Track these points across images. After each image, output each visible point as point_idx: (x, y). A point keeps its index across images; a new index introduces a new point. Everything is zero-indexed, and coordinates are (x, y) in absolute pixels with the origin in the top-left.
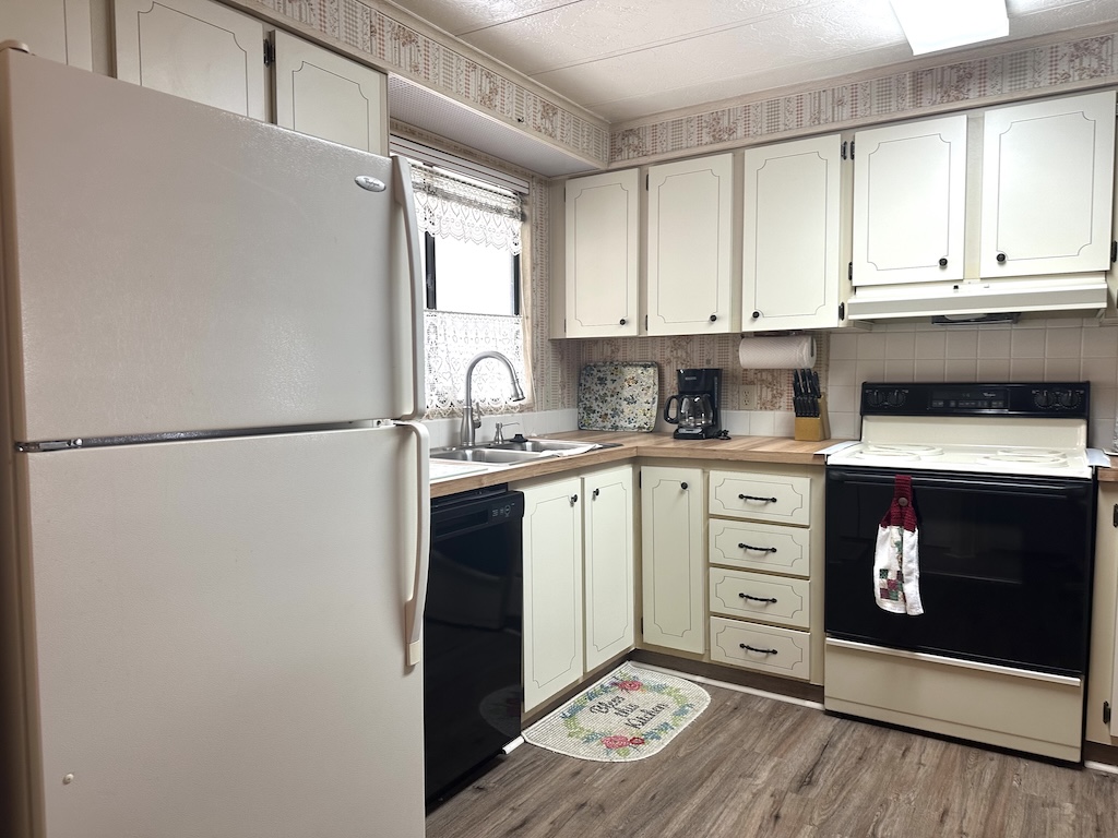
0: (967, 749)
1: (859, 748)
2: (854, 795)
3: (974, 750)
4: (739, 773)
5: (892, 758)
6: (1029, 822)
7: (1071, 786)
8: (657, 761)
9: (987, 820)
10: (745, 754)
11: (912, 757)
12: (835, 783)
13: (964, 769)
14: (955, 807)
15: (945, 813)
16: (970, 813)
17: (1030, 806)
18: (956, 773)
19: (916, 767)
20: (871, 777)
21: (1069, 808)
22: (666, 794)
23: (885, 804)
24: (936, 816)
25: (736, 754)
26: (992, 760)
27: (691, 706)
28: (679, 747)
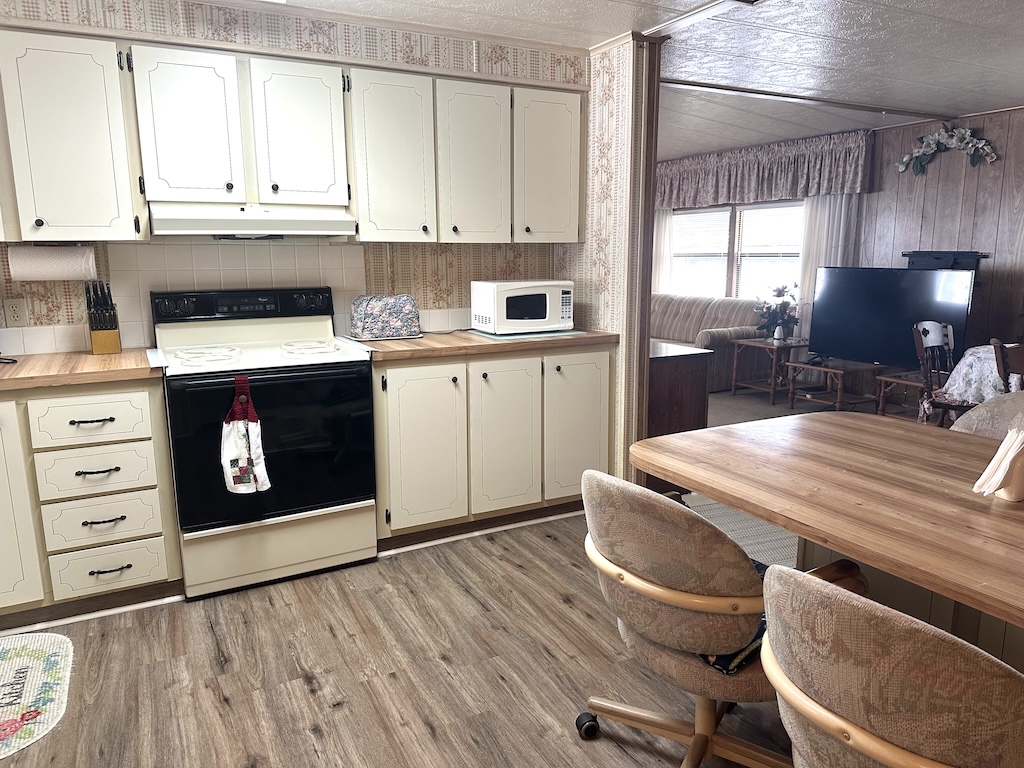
0: (307, 579)
1: (237, 616)
2: (266, 650)
3: (312, 578)
4: (162, 686)
5: (267, 612)
6: (378, 607)
7: (380, 573)
8: (72, 720)
9: (357, 618)
10: (152, 667)
11: (279, 603)
12: (244, 650)
13: (316, 593)
14: (333, 622)
15: (331, 629)
16: (346, 621)
17: (370, 597)
18: (315, 600)
19: (287, 609)
20: (265, 631)
21: (390, 587)
22: (111, 743)
23: (290, 645)
24: (328, 634)
25: (144, 672)
26: (327, 579)
27: (55, 654)
28: (81, 696)
